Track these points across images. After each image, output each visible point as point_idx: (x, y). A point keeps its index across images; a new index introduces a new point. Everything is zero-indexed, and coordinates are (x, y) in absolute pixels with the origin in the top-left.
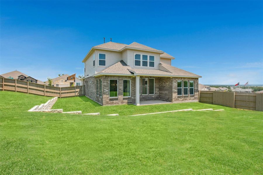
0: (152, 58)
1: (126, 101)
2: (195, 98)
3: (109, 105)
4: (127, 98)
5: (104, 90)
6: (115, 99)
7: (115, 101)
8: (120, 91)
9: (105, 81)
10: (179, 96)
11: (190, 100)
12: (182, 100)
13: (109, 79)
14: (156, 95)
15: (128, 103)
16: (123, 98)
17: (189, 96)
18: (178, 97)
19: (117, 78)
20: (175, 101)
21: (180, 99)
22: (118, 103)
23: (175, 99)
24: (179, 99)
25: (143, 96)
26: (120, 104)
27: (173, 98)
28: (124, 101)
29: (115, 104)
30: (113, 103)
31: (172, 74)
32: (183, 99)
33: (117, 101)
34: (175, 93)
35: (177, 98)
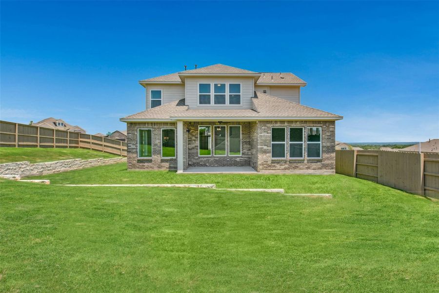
0: (235, 88)
1: (167, 165)
2: (325, 166)
3: (137, 170)
4: (168, 160)
5: (129, 145)
6: (146, 160)
7: (146, 164)
8: (155, 147)
9: (130, 132)
10: (275, 160)
11: (307, 170)
12: (285, 169)
13: (136, 128)
14: (243, 156)
15: (170, 167)
16: (161, 160)
17: (306, 162)
18: (273, 162)
19: (150, 126)
20: (266, 168)
21: (278, 166)
22: (151, 167)
23: (265, 166)
24: (274, 166)
25: (216, 159)
26: (156, 170)
27: (259, 163)
28: (163, 164)
29: (147, 168)
30: (143, 167)
31: (257, 115)
32: (287, 166)
33: (150, 164)
34: (265, 152)
35: (269, 163)
